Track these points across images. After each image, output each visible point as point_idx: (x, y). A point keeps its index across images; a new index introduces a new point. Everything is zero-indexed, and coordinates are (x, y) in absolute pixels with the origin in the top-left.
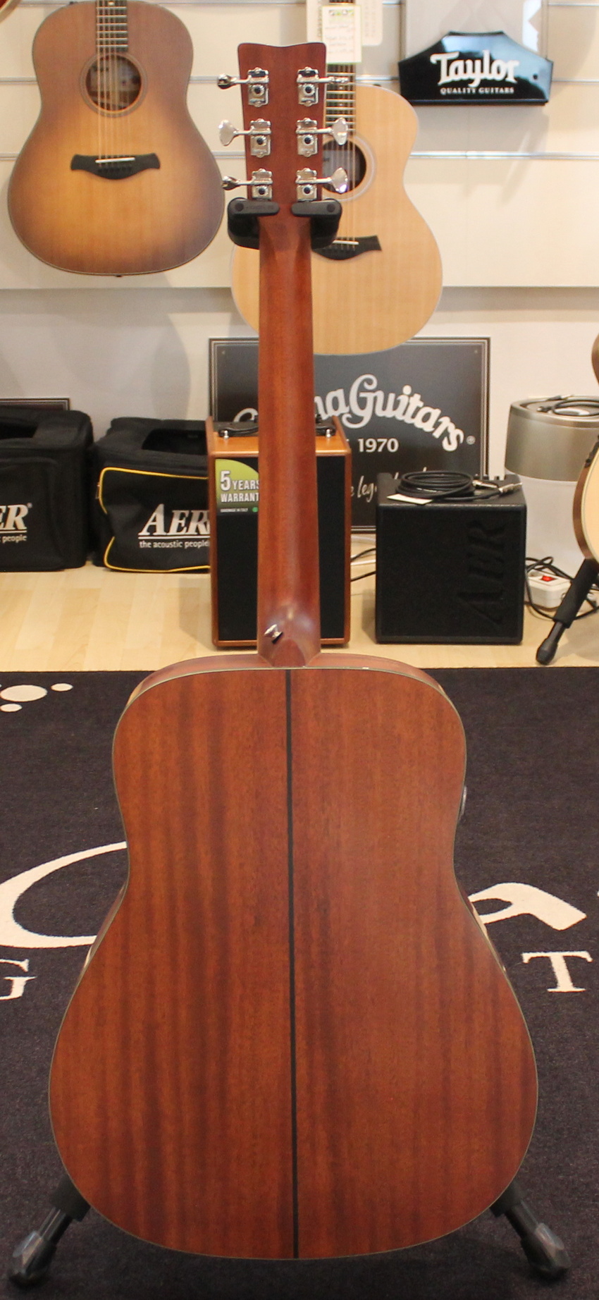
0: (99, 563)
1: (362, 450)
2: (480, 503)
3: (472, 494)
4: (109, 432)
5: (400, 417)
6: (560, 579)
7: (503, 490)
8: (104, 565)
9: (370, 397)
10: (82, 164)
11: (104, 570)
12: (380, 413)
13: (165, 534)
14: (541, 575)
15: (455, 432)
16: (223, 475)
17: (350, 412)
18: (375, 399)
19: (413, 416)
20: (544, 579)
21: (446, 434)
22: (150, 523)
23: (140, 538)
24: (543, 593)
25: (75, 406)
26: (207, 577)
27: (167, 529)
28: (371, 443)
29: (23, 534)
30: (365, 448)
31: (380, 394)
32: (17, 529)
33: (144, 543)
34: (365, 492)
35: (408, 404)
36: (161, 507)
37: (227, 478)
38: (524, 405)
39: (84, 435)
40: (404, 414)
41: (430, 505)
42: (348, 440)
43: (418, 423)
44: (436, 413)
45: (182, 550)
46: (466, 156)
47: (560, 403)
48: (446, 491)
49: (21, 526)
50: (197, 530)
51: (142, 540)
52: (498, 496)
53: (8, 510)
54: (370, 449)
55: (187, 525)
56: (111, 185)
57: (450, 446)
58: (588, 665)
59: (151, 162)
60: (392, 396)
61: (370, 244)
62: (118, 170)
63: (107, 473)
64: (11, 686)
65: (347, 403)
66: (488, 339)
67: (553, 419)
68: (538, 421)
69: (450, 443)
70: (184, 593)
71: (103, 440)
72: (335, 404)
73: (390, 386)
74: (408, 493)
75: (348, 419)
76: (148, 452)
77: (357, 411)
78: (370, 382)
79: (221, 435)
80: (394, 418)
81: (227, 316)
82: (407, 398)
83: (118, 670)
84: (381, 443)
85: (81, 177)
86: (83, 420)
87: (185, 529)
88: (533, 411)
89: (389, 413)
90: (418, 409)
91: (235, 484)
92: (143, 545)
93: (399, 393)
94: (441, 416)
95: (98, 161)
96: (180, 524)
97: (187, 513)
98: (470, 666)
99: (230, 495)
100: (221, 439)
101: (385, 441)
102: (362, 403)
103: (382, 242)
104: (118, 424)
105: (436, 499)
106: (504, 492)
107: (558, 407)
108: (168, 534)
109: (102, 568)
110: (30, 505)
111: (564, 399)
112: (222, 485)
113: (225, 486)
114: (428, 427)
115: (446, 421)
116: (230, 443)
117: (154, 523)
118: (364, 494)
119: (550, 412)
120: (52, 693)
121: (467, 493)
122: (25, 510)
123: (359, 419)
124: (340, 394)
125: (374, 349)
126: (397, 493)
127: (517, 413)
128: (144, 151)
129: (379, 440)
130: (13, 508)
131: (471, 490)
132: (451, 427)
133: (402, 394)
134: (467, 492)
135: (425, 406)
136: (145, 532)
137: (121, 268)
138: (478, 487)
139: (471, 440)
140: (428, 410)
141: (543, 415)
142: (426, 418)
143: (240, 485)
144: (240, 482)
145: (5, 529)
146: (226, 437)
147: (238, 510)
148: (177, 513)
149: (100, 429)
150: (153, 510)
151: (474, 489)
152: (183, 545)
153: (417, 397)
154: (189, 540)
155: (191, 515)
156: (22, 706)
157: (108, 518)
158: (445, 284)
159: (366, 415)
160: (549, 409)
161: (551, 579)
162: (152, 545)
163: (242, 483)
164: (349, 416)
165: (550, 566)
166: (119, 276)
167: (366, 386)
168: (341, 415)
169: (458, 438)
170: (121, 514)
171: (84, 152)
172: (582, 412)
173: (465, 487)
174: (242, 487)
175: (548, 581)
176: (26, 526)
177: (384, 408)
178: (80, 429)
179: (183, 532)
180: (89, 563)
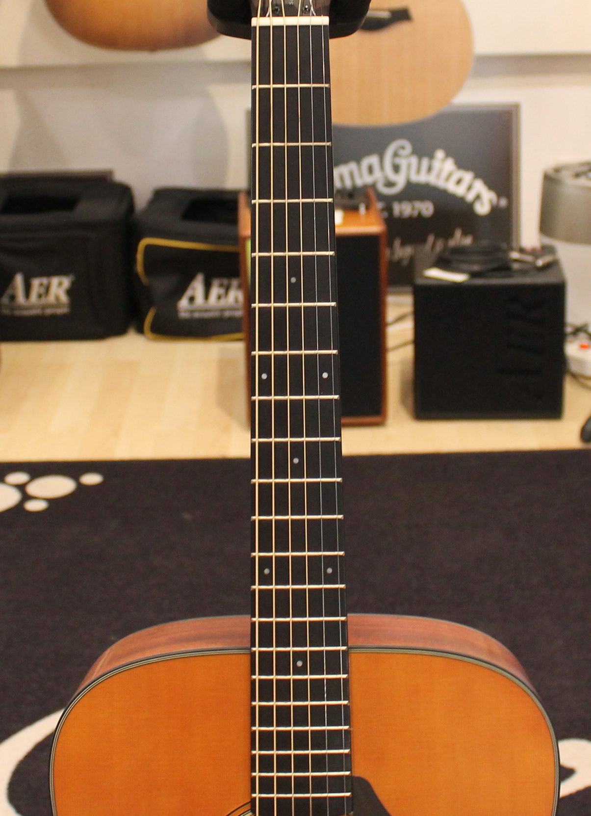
0: (140, 331)
1: (397, 213)
2: (518, 278)
3: (510, 268)
4: (151, 202)
5: (434, 182)
7: (541, 263)
8: (145, 334)
9: (404, 162)
11: (146, 338)
12: (414, 178)
13: (205, 303)
14: (577, 342)
15: (488, 195)
17: (385, 177)
18: (409, 164)
19: (447, 180)
20: (582, 347)
21: (478, 197)
22: (189, 293)
23: (180, 308)
24: (581, 362)
27: (207, 298)
28: (406, 207)
29: (66, 306)
30: (400, 211)
31: (414, 160)
32: (59, 301)
33: (184, 313)
34: (401, 254)
35: (442, 169)
36: (200, 277)
38: (558, 171)
39: (124, 207)
40: (438, 178)
41: (469, 282)
43: (451, 187)
44: (468, 176)
45: (221, 320)
49: (64, 298)
50: (236, 299)
51: (181, 310)
52: (536, 270)
53: (49, 282)
54: (405, 213)
55: (226, 294)
57: (482, 209)
61: (401, 15)
63: (146, 245)
65: (382, 169)
66: (517, 104)
67: (587, 184)
68: (571, 187)
69: (482, 206)
70: (224, 364)
71: (144, 211)
72: (371, 170)
73: (423, 151)
74: (446, 268)
75: (383, 185)
76: (187, 223)
77: (392, 176)
78: (404, 148)
80: (427, 182)
82: (440, 162)
84: (416, 207)
86: (124, 192)
87: (224, 298)
88: (566, 176)
89: (423, 178)
90: (451, 173)
92: (182, 315)
94: (473, 179)
96: (219, 293)
97: (226, 281)
101: (419, 204)
102: (396, 168)
103: (414, 12)
104: (161, 195)
105: (476, 275)
106: (542, 265)
108: (208, 303)
109: (144, 337)
110: (72, 277)
114: (461, 191)
115: (478, 184)
117: (193, 293)
119: (583, 177)
120: (81, 487)
121: (505, 268)
122: (66, 282)
123: (394, 184)
124: (374, 160)
126: (434, 267)
127: (551, 181)
129: (414, 204)
130: (55, 281)
131: (508, 264)
132: (484, 190)
133: (435, 158)
135: (457, 170)
136: (184, 302)
137: (154, 43)
138: (516, 261)
139: (504, 202)
140: (461, 173)
141: (576, 181)
142: (459, 182)
145: (47, 301)
148: (216, 283)
149: (142, 197)
150: (192, 279)
151: (512, 262)
152: (222, 314)
153: (450, 161)
154: (228, 309)
155: (229, 284)
157: (148, 289)
159: (401, 180)
160: (582, 173)
161: (588, 346)
162: (192, 315)
164: (384, 181)
166: (152, 51)
167: (400, 152)
168: (377, 181)
169: (491, 201)
170: (161, 285)
173: (503, 260)
175: (586, 349)
176: (68, 297)
177: (418, 173)
178: (120, 201)
179: (222, 301)
180: (131, 332)
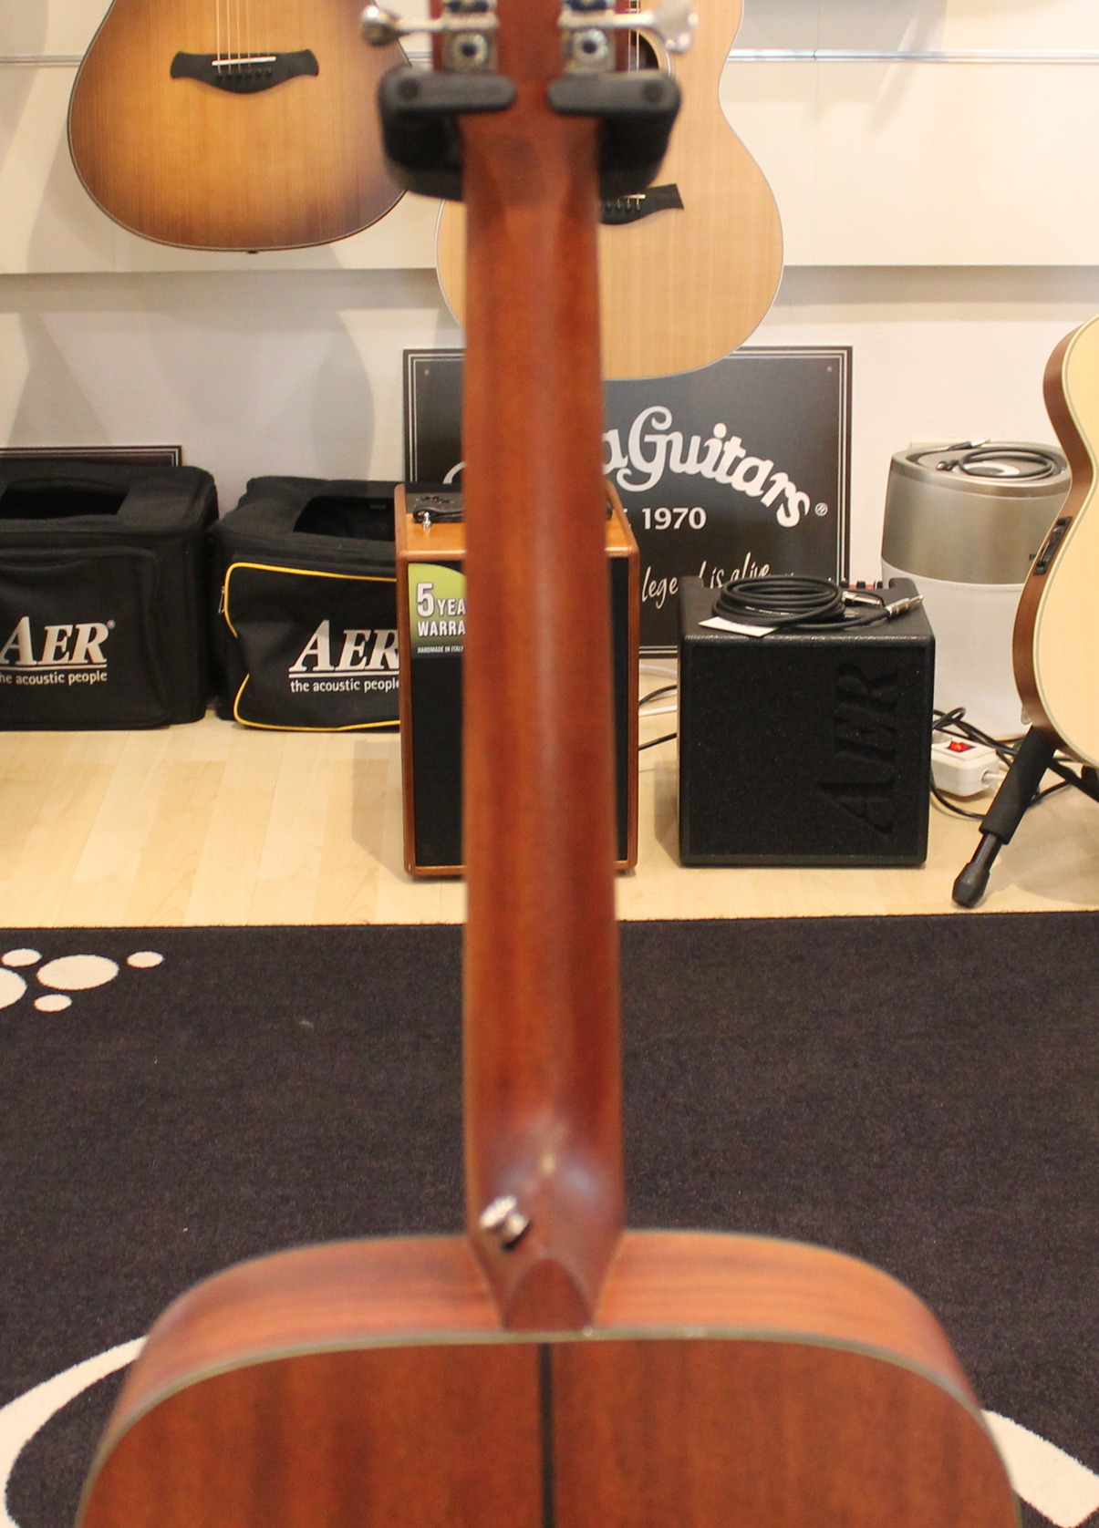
0: (226, 714)
1: (648, 526)
2: (855, 633)
3: (840, 618)
4: (243, 501)
5: (708, 474)
6: (980, 748)
7: (893, 609)
8: (233, 719)
9: (661, 441)
10: (187, 67)
11: (233, 727)
12: (676, 467)
13: (332, 668)
14: (947, 740)
15: (796, 497)
16: (420, 591)
17: (630, 466)
18: (669, 444)
19: (730, 472)
20: (952, 747)
21: (782, 499)
22: (307, 651)
23: (291, 676)
24: (954, 772)
25: (190, 459)
26: (396, 738)
27: (335, 660)
28: (663, 515)
29: (102, 671)
30: (653, 522)
31: (677, 438)
32: (91, 662)
33: (298, 684)
34: (653, 593)
35: (722, 453)
36: (325, 625)
37: (428, 596)
38: (914, 458)
39: (201, 505)
40: (715, 468)
41: (772, 637)
42: (625, 511)
43: (737, 482)
44: (765, 467)
45: (359, 694)
46: (814, 57)
47: (969, 456)
48: (801, 613)
49: (98, 657)
50: (384, 661)
51: (294, 680)
52: (885, 619)
53: (76, 632)
54: (663, 523)
55: (368, 653)
56: (236, 103)
57: (788, 519)
58: (1041, 909)
59: (302, 64)
60: (696, 441)
61: (665, 199)
62: (249, 77)
63: (234, 570)
64: (58, 957)
65: (625, 451)
66: (849, 350)
67: (962, 481)
68: (939, 485)
69: (788, 514)
70: (362, 769)
71: (231, 515)
73: (693, 425)
74: (735, 617)
75: (626, 477)
76: (304, 537)
77: (641, 465)
78: (661, 418)
79: (418, 519)
80: (699, 474)
81: (430, 315)
82: (720, 443)
83: (244, 924)
84: (680, 514)
85: (187, 89)
86: (202, 482)
87: (365, 660)
88: (929, 466)
89: (691, 467)
90: (737, 461)
91: (442, 606)
92: (296, 687)
93: (707, 435)
94: (772, 473)
95: (215, 63)
96: (356, 653)
97: (367, 634)
98: (842, 913)
99: (434, 624)
100: (419, 526)
101: (685, 511)
102: (648, 452)
103: (687, 194)
104: (259, 488)
105: (782, 627)
106: (894, 613)
107: (968, 460)
108: (337, 669)
109: (232, 723)
110: (111, 624)
111: (976, 447)
112: (420, 608)
113: (425, 609)
114: (753, 489)
115: (782, 480)
116: (432, 534)
117: (313, 652)
118: (652, 596)
119: (956, 469)
120: (126, 972)
121: (833, 617)
122: (103, 632)
123: (643, 477)
124: (613, 436)
125: (671, 371)
126: (715, 615)
127: (903, 473)
128: (293, 46)
129: (676, 510)
130: (85, 629)
131: (838, 611)
132: (791, 490)
133: (712, 436)
134: (832, 614)
135: (747, 455)
136: (299, 666)
137: (254, 240)
138: (849, 603)
139: (822, 509)
140: (752, 461)
141: (945, 475)
142: (750, 475)
143: (450, 607)
144: (450, 602)
145: (71, 662)
146: (427, 522)
147: (448, 649)
148: (351, 635)
149: (229, 494)
150: (313, 629)
151: (843, 606)
152: (362, 686)
153: (736, 441)
154: (371, 678)
155: (374, 637)
156: (72, 998)
157: (238, 643)
158: (786, 263)
159: (655, 470)
160: (955, 463)
161: (964, 748)
162: (311, 687)
163: (452, 603)
164: (628, 472)
165: (958, 722)
166: (253, 252)
167: (654, 423)
168: (616, 471)
169: (801, 505)
170: (260, 638)
171: (192, 49)
172: (1009, 469)
173: (830, 605)
174: (452, 610)
175: (961, 751)
176: (105, 657)
177: (684, 459)
178: (196, 497)
179: (362, 665)
180: (210, 713)
